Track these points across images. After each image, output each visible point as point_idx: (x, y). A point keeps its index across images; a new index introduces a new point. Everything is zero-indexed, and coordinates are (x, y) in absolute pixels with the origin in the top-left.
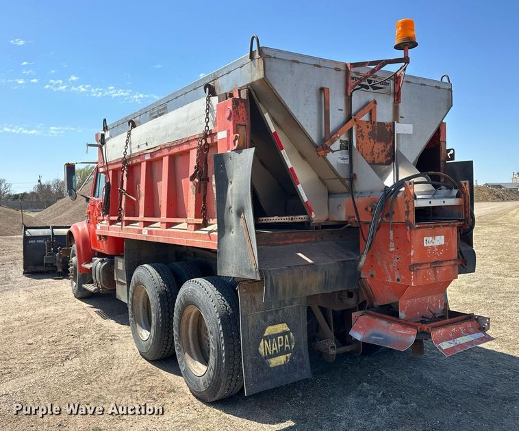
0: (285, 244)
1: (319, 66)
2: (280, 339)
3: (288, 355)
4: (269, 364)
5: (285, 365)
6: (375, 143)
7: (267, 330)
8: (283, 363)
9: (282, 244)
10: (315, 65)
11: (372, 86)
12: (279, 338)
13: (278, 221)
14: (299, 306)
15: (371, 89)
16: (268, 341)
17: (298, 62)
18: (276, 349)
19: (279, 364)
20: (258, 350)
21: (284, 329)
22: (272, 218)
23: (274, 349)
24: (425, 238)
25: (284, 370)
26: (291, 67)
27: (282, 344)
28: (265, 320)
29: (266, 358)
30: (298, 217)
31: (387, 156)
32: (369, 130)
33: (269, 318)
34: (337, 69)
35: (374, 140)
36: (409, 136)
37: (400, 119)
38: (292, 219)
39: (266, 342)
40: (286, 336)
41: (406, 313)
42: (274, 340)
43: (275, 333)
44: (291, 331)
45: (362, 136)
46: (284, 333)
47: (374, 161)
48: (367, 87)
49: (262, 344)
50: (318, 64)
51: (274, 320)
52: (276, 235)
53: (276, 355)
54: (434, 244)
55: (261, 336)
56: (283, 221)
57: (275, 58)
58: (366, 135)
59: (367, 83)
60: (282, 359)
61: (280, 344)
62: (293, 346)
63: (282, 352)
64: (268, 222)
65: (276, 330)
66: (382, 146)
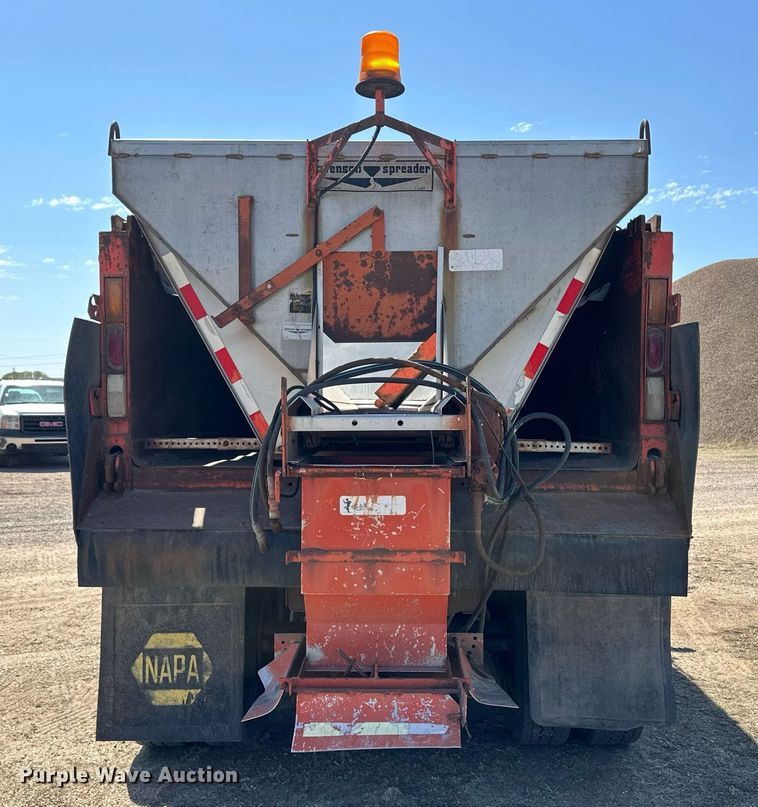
0: (202, 489)
1: (238, 157)
2: (179, 660)
3: (192, 691)
4: (152, 698)
5: (184, 707)
6: (383, 295)
7: (152, 637)
8: (180, 703)
9: (193, 490)
10: (228, 156)
11: (379, 181)
12: (176, 657)
13: (194, 446)
14: (228, 607)
15: (376, 186)
16: (152, 659)
17: (188, 156)
18: (169, 675)
19: (171, 703)
20: (130, 672)
21: (190, 643)
22: (181, 441)
23: (163, 674)
24: (343, 498)
25: (180, 716)
26: (173, 167)
27: (183, 669)
28: (151, 619)
29: (145, 686)
30: (240, 440)
31: (416, 321)
32: (367, 270)
33: (159, 617)
34: (283, 157)
35: (380, 289)
36: (490, 275)
37: (463, 241)
38: (226, 444)
39: (148, 660)
40: (193, 657)
41: (325, 650)
42: (166, 659)
43: (169, 647)
44: (205, 648)
45: (348, 284)
46: (188, 651)
47: (380, 333)
48: (365, 183)
49: (139, 661)
50: (236, 153)
51: (169, 624)
52: (180, 472)
53: (166, 685)
54: (374, 513)
55: (139, 648)
56: (206, 446)
57: (137, 155)
58: (357, 280)
59: (364, 175)
60: (178, 696)
61: (179, 667)
62: (206, 678)
63: (181, 683)
64: (173, 447)
65: (172, 641)
66: (405, 300)
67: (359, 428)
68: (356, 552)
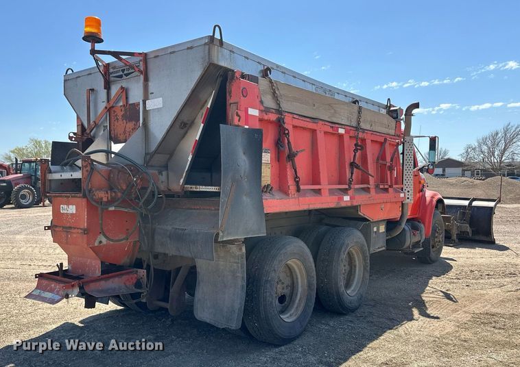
1: (90, 74)
6: (127, 123)
11: (125, 74)
15: (124, 77)
17: (79, 77)
24: (61, 206)
32: (122, 113)
35: (126, 120)
36: (159, 109)
37: (151, 96)
45: (117, 119)
48: (121, 77)
54: (68, 212)
58: (120, 117)
59: (121, 73)
66: (133, 125)
67: (63, 178)
68: (63, 227)
